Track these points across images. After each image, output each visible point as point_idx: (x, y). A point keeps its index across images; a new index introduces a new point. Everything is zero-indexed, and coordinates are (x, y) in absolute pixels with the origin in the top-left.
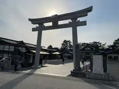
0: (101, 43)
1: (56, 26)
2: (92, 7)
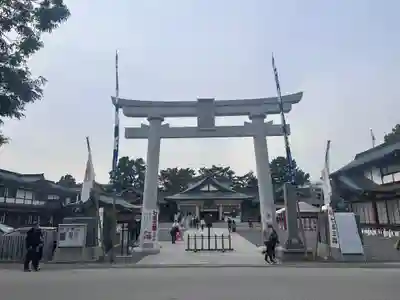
0: (232, 173)
1: (206, 130)
2: (302, 93)
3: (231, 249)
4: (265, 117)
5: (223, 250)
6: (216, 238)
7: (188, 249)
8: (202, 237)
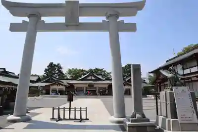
0: (105, 71)
3: (87, 119)
4: (117, 17)
5: (81, 120)
6: (75, 110)
7: (53, 118)
8: (64, 109)
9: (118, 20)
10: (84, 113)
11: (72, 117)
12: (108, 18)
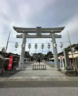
2: (64, 27)
3: (46, 69)
5: (43, 69)
6: (41, 65)
7: (33, 69)
8: (37, 65)
9: (55, 34)
10: (44, 66)
11: (40, 68)
12: (51, 33)
